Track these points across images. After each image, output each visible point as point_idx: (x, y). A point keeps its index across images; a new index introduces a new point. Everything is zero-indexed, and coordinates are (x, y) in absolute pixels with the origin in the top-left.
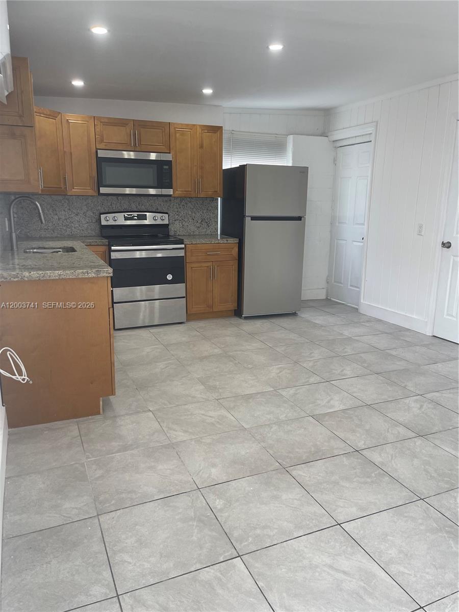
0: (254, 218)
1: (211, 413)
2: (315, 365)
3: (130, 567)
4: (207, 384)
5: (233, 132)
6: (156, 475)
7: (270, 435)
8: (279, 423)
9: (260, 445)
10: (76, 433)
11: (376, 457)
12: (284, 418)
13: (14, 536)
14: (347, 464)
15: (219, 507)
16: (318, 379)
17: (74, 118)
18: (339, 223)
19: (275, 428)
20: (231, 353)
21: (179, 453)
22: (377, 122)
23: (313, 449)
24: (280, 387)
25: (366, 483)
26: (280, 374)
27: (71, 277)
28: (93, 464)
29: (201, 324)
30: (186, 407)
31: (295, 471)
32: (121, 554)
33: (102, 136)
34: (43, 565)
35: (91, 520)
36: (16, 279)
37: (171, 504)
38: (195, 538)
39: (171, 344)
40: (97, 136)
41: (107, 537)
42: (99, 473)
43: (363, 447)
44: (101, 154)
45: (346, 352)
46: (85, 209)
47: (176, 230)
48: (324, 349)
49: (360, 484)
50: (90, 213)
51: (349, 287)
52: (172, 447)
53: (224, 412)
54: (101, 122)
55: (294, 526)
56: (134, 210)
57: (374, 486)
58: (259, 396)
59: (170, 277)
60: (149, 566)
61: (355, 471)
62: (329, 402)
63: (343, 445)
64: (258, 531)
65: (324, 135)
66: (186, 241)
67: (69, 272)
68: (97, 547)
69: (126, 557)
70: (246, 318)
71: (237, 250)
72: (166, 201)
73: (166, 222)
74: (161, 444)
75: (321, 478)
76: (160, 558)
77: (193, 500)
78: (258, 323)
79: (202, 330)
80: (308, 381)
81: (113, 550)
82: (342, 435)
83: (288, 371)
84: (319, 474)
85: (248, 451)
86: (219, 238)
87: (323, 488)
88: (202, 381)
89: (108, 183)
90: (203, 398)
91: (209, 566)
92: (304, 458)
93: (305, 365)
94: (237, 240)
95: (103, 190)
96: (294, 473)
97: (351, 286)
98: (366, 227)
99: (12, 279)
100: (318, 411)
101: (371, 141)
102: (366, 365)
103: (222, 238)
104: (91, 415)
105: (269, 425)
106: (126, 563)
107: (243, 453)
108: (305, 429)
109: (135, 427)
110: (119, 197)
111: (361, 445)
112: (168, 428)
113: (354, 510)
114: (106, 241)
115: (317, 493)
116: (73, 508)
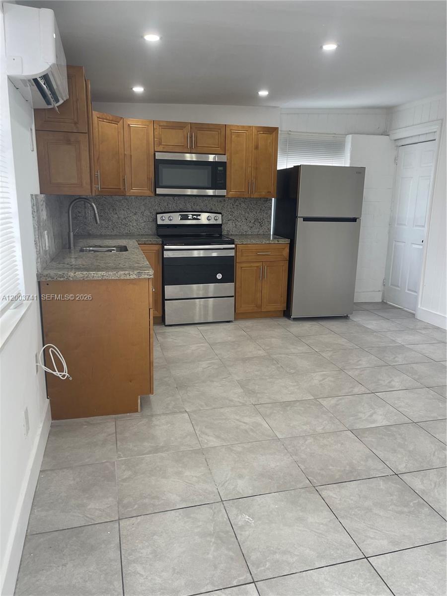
0: (305, 219)
1: (247, 420)
2: (361, 374)
3: (142, 580)
4: (247, 387)
5: (290, 133)
6: (181, 481)
7: (304, 448)
8: (315, 436)
9: (291, 458)
10: (112, 430)
11: (417, 483)
12: (320, 431)
13: (38, 533)
14: (384, 488)
15: (240, 523)
16: (363, 389)
17: (135, 123)
18: (398, 224)
19: (310, 440)
20: (275, 356)
21: (207, 460)
22: (442, 120)
23: (348, 468)
24: (321, 396)
25: (401, 513)
26: (324, 381)
27: (113, 278)
28: (123, 464)
29: (249, 323)
30: (222, 410)
31: (326, 491)
32: (135, 565)
33: (160, 139)
34: (59, 566)
35: (111, 524)
36: (62, 279)
37: (192, 515)
38: (210, 556)
39: (216, 343)
40: (155, 139)
41: (124, 545)
42: (127, 474)
43: (404, 470)
44: (159, 156)
45: (396, 362)
46: (143, 208)
47: (228, 229)
48: (373, 357)
49: (395, 514)
50: (147, 213)
51: (407, 291)
52: (202, 453)
53: (259, 419)
54: (159, 126)
55: (317, 555)
56: (189, 210)
57: (411, 517)
58: (298, 404)
59: (219, 276)
60: (160, 582)
61: (392, 498)
62: (371, 416)
63: (381, 466)
64: (277, 556)
65: (385, 133)
66: (237, 241)
67: (111, 273)
68: (113, 554)
69: (139, 568)
70: (295, 319)
71: (288, 251)
72: (221, 201)
73: (219, 222)
74: (192, 449)
75: (352, 502)
76: (173, 574)
77: (214, 513)
78: (307, 325)
79: (249, 330)
80: (352, 391)
81: (128, 559)
82: (381, 454)
83: (332, 379)
84: (352, 498)
85: (278, 464)
86: (271, 239)
87: (354, 514)
88: (242, 384)
89: (164, 184)
90: (240, 403)
91: (221, 589)
92: (337, 477)
93: (350, 373)
94: (288, 241)
95: (159, 191)
96: (324, 494)
97: (409, 290)
98: (426, 229)
99: (59, 279)
100: (359, 426)
101: (435, 140)
102: (417, 377)
103: (274, 238)
104: (129, 412)
105: (303, 437)
106: (138, 575)
107: (273, 465)
108: (342, 444)
109: (170, 428)
110: (176, 198)
111: (402, 468)
112: (201, 431)
113: (385, 543)
114: (160, 240)
115: (347, 519)
116: (97, 509)
